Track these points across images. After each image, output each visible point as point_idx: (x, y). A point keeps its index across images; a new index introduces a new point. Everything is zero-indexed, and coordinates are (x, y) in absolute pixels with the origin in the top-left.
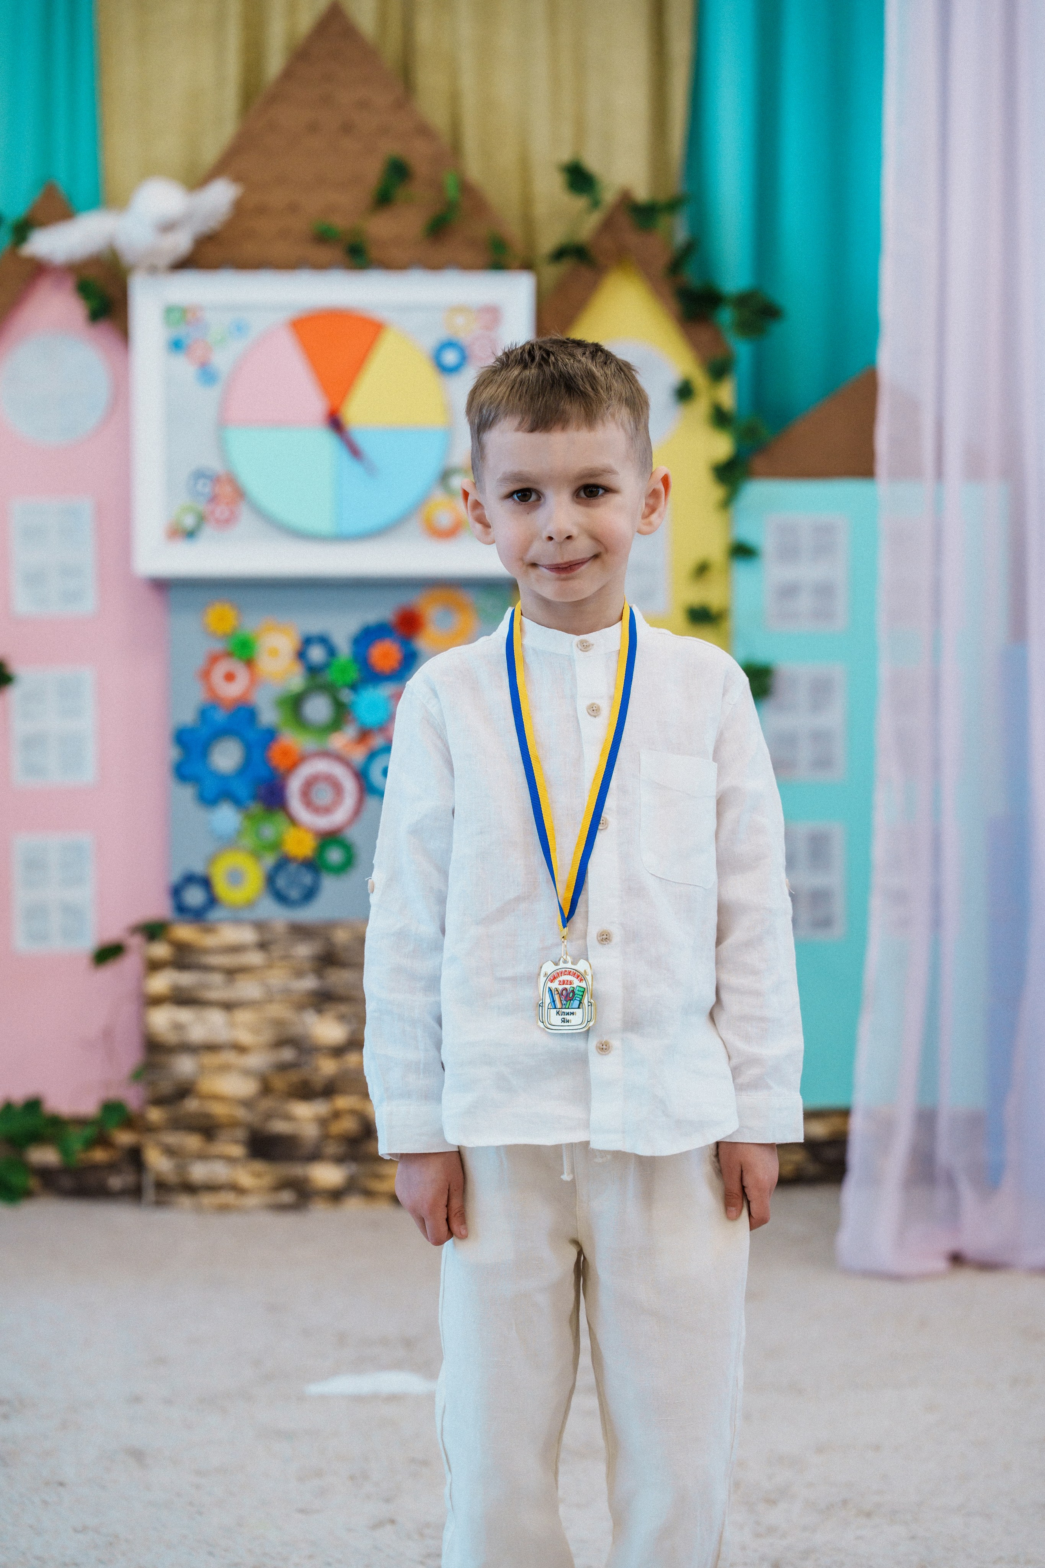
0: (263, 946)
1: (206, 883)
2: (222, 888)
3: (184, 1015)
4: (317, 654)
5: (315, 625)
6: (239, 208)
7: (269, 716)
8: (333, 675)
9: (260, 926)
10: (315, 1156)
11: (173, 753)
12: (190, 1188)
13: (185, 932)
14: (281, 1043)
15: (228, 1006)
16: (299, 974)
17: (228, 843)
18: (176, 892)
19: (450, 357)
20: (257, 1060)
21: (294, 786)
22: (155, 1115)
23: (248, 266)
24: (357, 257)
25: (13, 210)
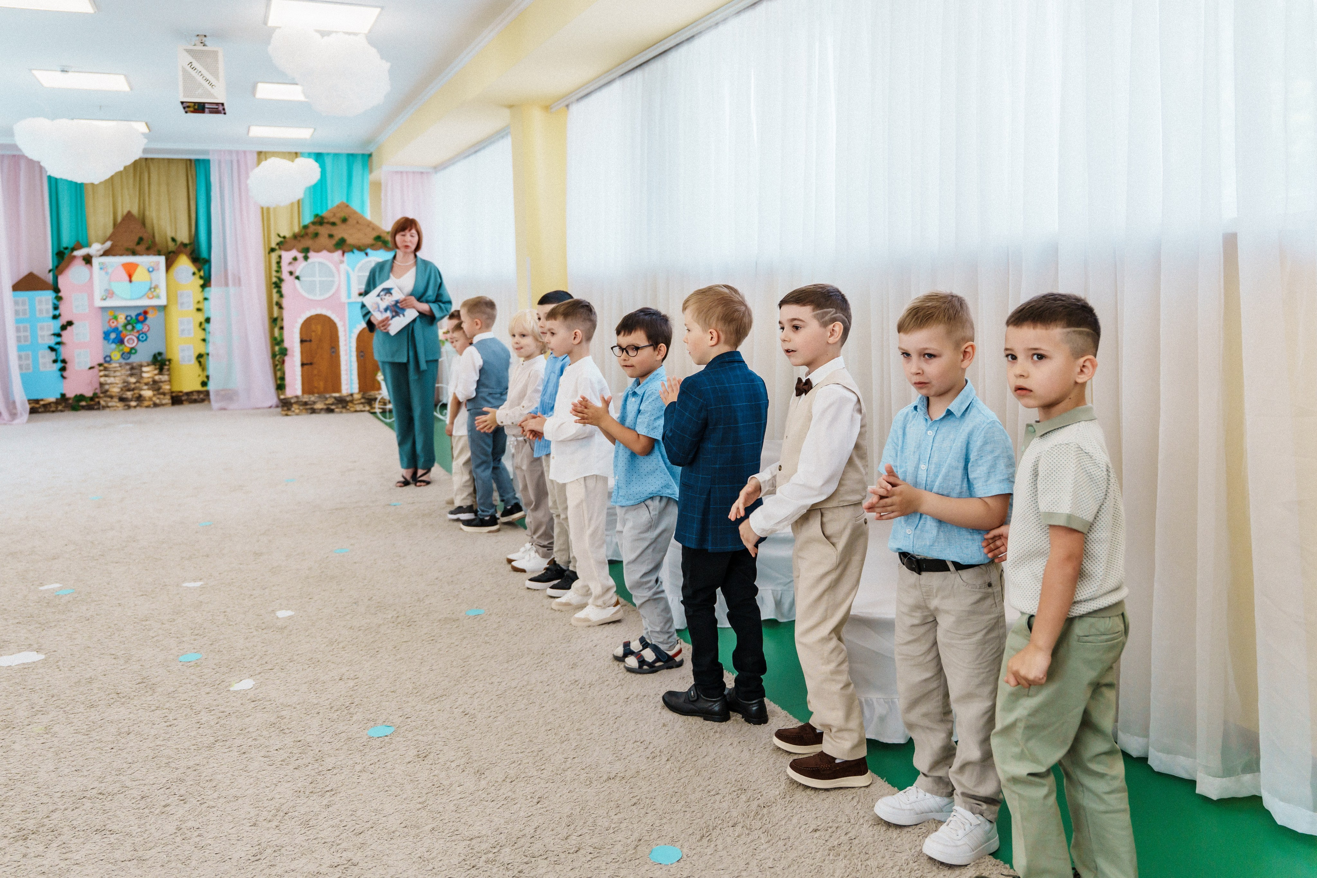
0: (120, 366)
1: (110, 357)
2: (113, 357)
3: (106, 379)
4: (129, 318)
5: (128, 313)
6: (112, 246)
7: (121, 328)
8: (132, 322)
9: (120, 363)
10: (131, 400)
11: (103, 336)
12: (108, 407)
13: (106, 365)
14: (124, 382)
15: (114, 377)
16: (127, 370)
17: (114, 350)
18: (105, 358)
19: (151, 269)
20: (120, 385)
21: (126, 340)
22: (102, 395)
23: (114, 255)
24: (134, 253)
25: (71, 245)
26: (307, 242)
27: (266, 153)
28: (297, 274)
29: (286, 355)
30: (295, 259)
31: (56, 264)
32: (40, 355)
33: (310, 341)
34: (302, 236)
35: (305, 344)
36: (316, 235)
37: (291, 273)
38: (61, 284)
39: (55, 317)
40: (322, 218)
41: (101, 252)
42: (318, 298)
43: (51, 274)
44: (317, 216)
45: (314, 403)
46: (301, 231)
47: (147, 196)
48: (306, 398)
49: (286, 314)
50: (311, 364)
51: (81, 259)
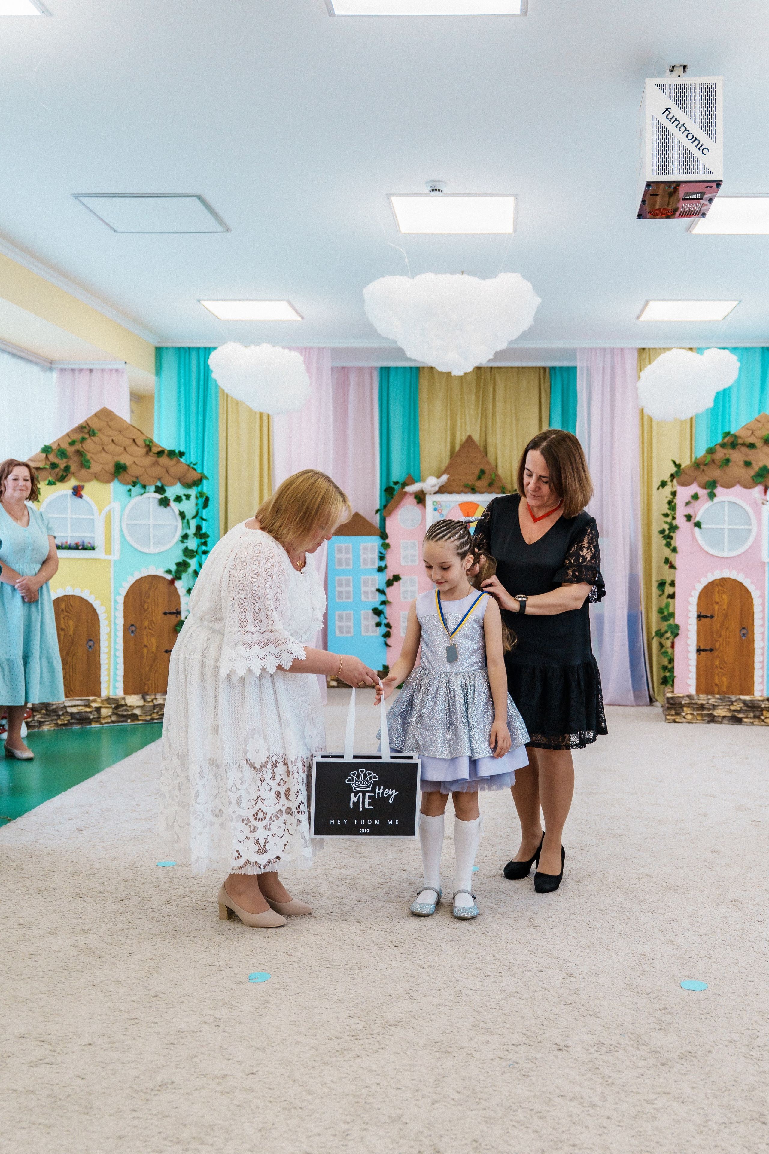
23: (450, 493)
24: (473, 490)
25: (401, 480)
26: (715, 473)
27: (649, 349)
28: (698, 519)
29: (677, 635)
30: (695, 497)
31: (384, 503)
32: (362, 617)
33: (712, 617)
34: (706, 465)
35: (703, 619)
36: (728, 461)
37: (689, 518)
38: (389, 529)
39: (380, 569)
40: (735, 437)
41: (436, 489)
42: (726, 554)
43: (378, 515)
44: (728, 434)
45: (714, 707)
46: (705, 456)
47: (490, 415)
48: (702, 699)
49: (679, 577)
50: (711, 650)
51: (413, 496)
